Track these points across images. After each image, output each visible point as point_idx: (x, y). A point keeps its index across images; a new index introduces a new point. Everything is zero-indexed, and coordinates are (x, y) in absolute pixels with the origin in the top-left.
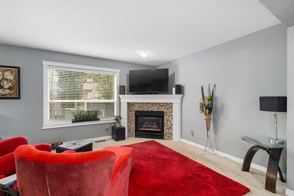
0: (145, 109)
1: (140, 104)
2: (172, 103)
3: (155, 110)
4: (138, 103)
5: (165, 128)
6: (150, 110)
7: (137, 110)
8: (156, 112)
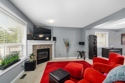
0: (42, 48)
1: (40, 46)
2: (52, 44)
3: (46, 48)
4: (39, 45)
5: (50, 55)
6: (44, 48)
7: (38, 49)
8: (47, 49)
